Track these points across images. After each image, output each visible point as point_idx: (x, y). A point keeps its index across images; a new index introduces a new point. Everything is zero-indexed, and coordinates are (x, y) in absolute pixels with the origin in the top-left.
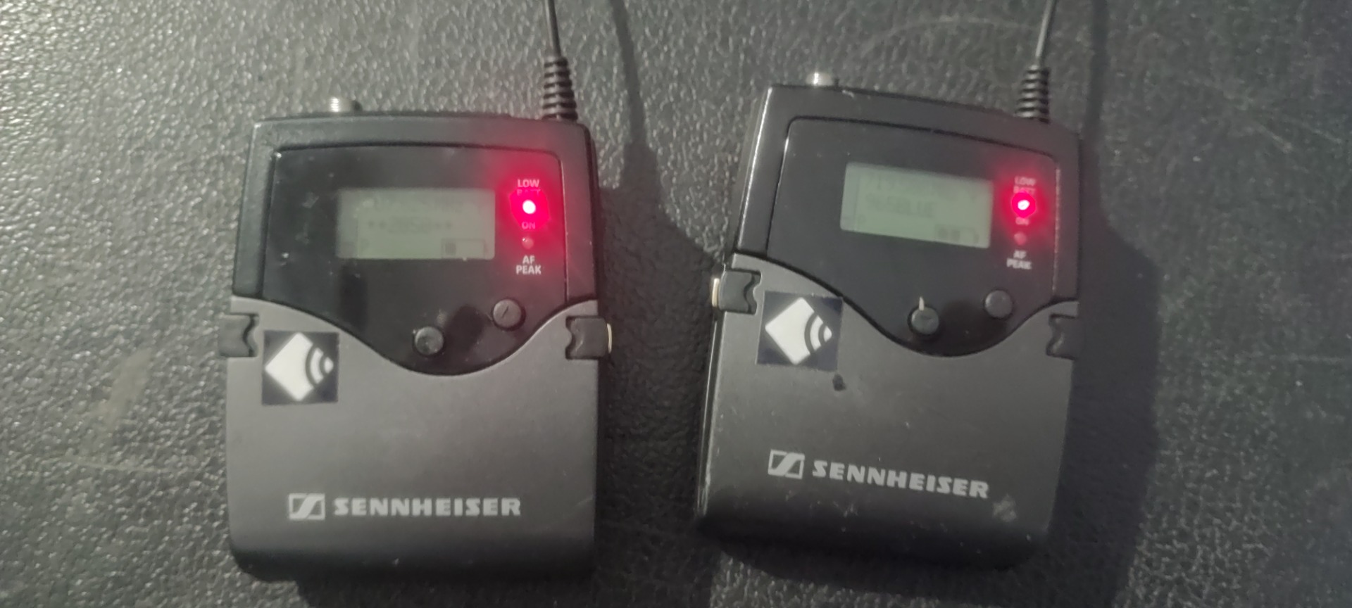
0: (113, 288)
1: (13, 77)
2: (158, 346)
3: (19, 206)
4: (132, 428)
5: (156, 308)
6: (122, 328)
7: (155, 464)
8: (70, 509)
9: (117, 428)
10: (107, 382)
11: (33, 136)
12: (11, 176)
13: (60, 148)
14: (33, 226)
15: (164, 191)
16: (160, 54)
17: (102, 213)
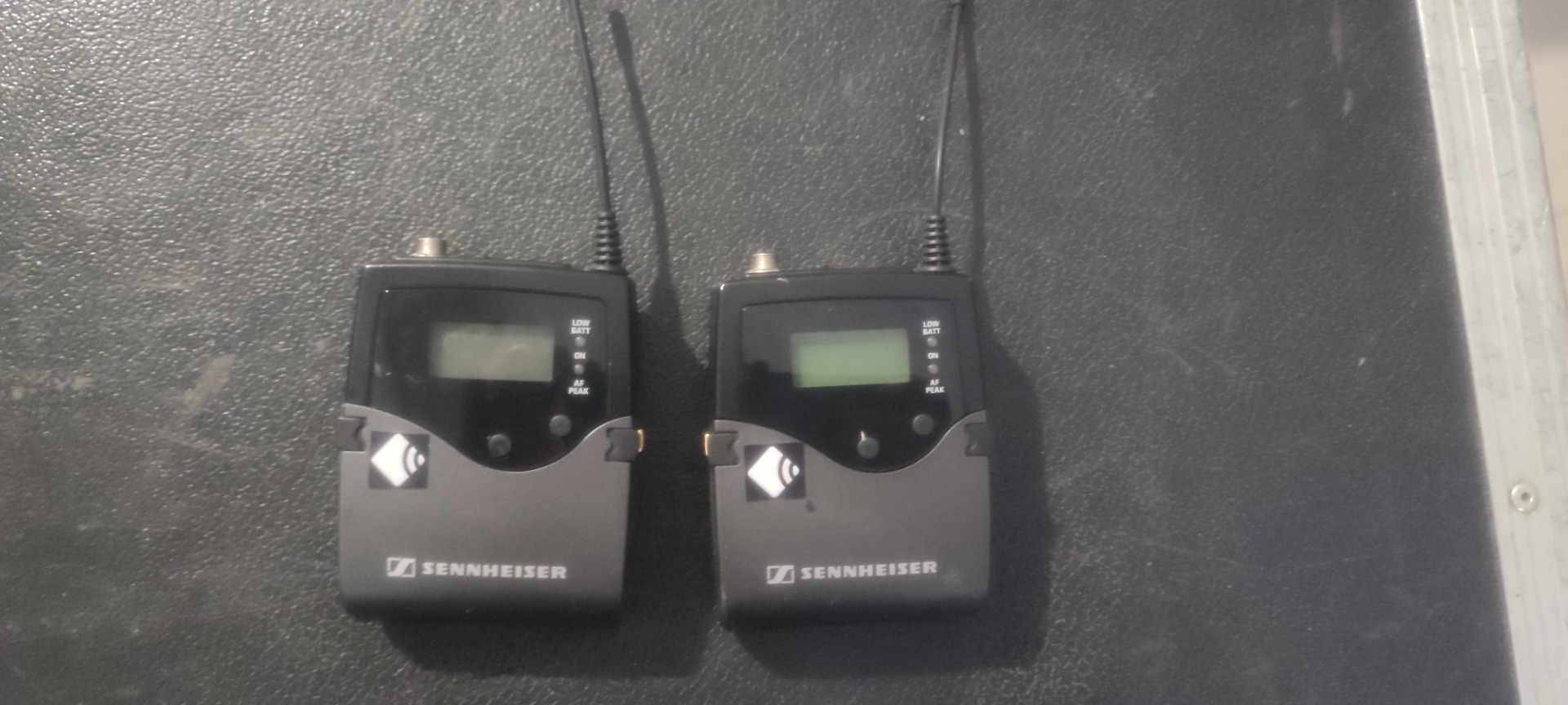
0: (213, 300)
1: (157, 108)
2: (241, 354)
3: (147, 217)
4: (210, 416)
5: (244, 324)
6: (215, 334)
7: (222, 448)
8: (148, 471)
9: (197, 414)
10: (196, 376)
11: (167, 161)
12: (143, 192)
13: (188, 175)
14: (155, 235)
15: (267, 228)
16: (283, 114)
17: (214, 236)
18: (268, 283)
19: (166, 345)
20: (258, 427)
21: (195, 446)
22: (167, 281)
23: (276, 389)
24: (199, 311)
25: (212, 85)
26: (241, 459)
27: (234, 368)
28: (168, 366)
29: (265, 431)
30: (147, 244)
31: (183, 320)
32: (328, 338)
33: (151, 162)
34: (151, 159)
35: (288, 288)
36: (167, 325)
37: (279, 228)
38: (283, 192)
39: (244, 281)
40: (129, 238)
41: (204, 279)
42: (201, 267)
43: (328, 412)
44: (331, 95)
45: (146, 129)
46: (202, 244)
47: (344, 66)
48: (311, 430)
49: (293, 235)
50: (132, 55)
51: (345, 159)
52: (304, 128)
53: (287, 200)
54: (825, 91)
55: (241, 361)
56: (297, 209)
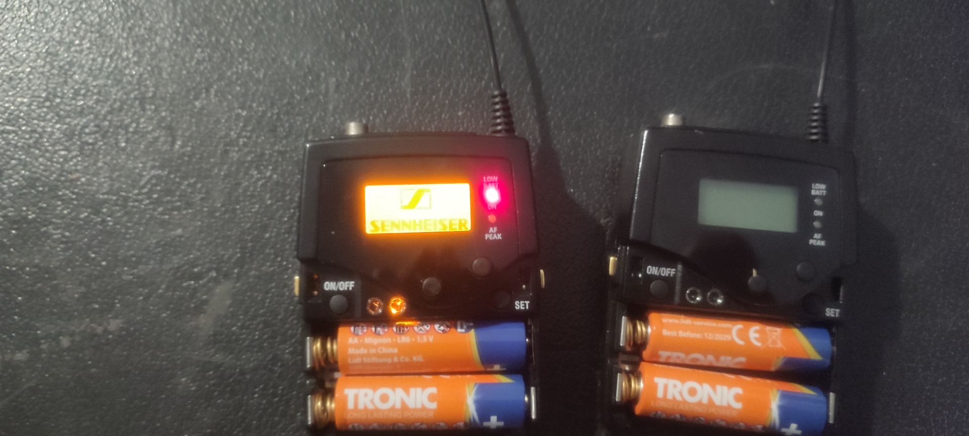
2: (238, 279)
4: (222, 333)
6: (214, 266)
7: (236, 358)
9: (211, 333)
10: (205, 302)
14: (156, 196)
18: (250, 218)
20: (260, 337)
21: (214, 360)
22: (170, 230)
23: (271, 302)
24: (199, 250)
27: (234, 290)
28: (183, 297)
29: (268, 338)
31: (188, 260)
35: (265, 219)
36: (176, 266)
37: (250, 173)
39: (231, 220)
41: (199, 223)
42: (195, 214)
45: (135, 114)
46: (192, 196)
49: (263, 176)
51: (293, 108)
53: (254, 149)
55: (238, 285)
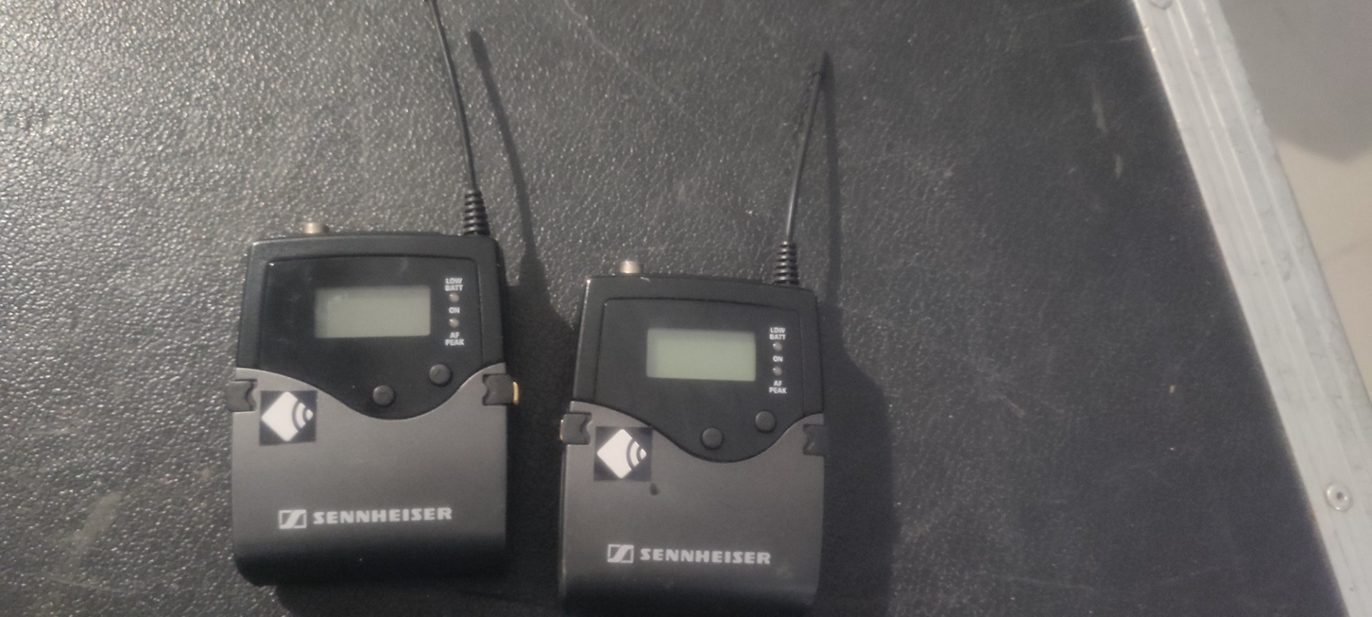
0: (99, 441)
1: (44, 268)
2: (128, 490)
3: (35, 369)
5: (130, 460)
6: (101, 473)
7: (110, 585)
10: (84, 516)
11: (53, 315)
12: (31, 345)
13: (73, 326)
14: (43, 386)
15: (150, 368)
16: (163, 262)
17: (100, 380)
18: (153, 420)
19: (54, 489)
20: (144, 561)
21: (84, 585)
22: (55, 427)
23: (164, 520)
24: (86, 454)
25: (96, 242)
26: (130, 594)
27: (120, 504)
28: (58, 508)
29: (154, 564)
30: (35, 394)
31: (71, 464)
32: (213, 467)
33: (39, 317)
34: (39, 315)
35: (172, 422)
36: (55, 469)
37: (162, 367)
38: (165, 333)
39: (129, 420)
40: (18, 389)
41: (90, 422)
42: (87, 411)
43: (215, 538)
44: (209, 240)
45: (33, 288)
46: (87, 389)
47: (219, 215)
48: (200, 556)
49: (176, 372)
50: (20, 221)
51: (224, 297)
52: (183, 273)
53: (170, 340)
54: (661, 198)
55: (128, 497)
56: (179, 348)
